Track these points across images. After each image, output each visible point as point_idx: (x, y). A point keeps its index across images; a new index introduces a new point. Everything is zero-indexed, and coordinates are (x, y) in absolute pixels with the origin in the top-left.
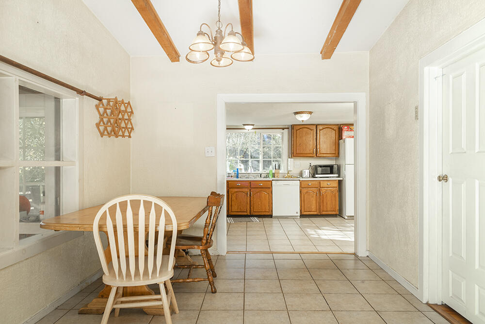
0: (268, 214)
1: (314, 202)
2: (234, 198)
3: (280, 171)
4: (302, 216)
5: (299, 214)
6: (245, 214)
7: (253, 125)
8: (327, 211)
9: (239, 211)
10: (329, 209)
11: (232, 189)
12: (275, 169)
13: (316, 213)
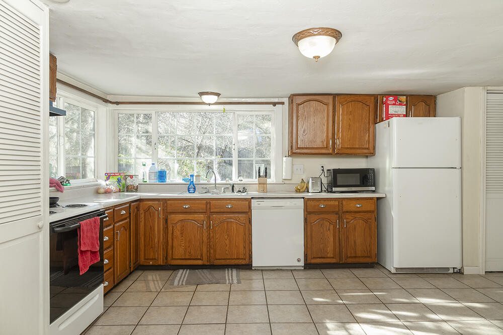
0: (243, 262)
1: (332, 239)
2: (177, 233)
3: (269, 181)
4: (308, 266)
5: (302, 263)
6: (200, 262)
7: (218, 95)
8: (355, 257)
9: (187, 257)
10: (359, 253)
11: (173, 216)
12: (259, 175)
13: (334, 261)
